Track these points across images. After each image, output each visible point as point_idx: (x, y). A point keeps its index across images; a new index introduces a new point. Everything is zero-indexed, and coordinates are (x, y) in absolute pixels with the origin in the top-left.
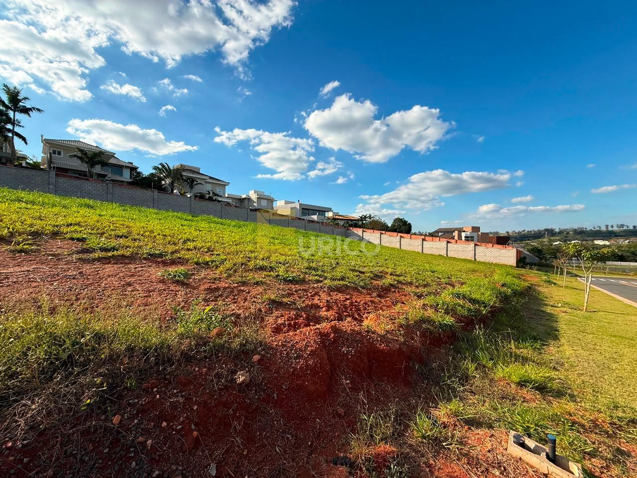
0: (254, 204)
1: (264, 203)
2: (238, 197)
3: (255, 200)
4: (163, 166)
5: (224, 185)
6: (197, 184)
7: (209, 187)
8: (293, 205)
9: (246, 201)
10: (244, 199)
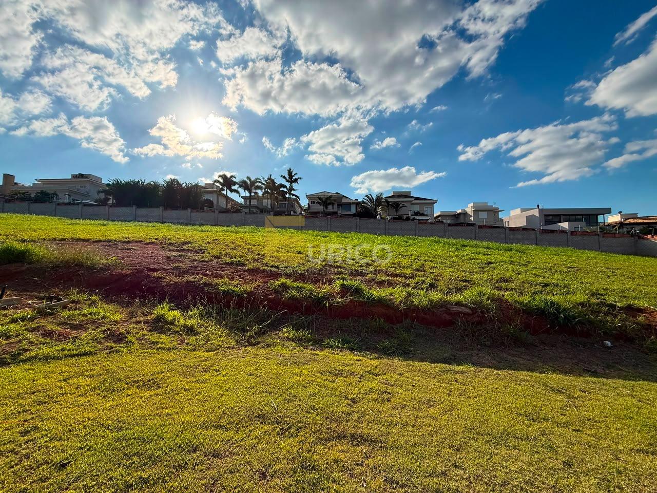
0: (471, 218)
1: (483, 216)
2: (454, 213)
3: (471, 214)
4: (368, 197)
5: (432, 203)
6: (402, 207)
7: (416, 208)
8: (530, 213)
9: (462, 217)
10: (460, 214)
